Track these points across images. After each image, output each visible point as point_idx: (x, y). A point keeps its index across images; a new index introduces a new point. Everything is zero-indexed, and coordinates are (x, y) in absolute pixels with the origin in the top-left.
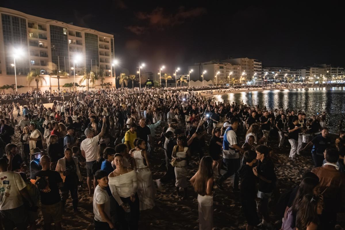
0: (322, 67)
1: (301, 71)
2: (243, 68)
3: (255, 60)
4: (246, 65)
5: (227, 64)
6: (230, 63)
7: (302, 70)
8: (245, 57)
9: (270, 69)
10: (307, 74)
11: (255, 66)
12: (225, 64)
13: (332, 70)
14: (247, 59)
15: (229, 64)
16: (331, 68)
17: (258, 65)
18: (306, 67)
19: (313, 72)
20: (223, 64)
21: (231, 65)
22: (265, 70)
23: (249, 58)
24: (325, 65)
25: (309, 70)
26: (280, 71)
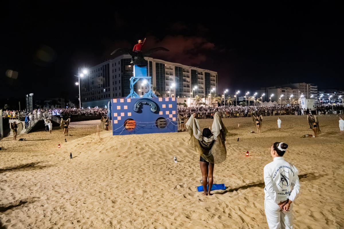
2: (301, 91)
3: (311, 84)
4: (303, 88)
6: (290, 88)
9: (325, 91)
11: (311, 89)
12: (286, 88)
14: (304, 84)
15: (289, 88)
17: (314, 88)
20: (284, 88)
22: (320, 92)
23: (306, 83)
26: (335, 93)
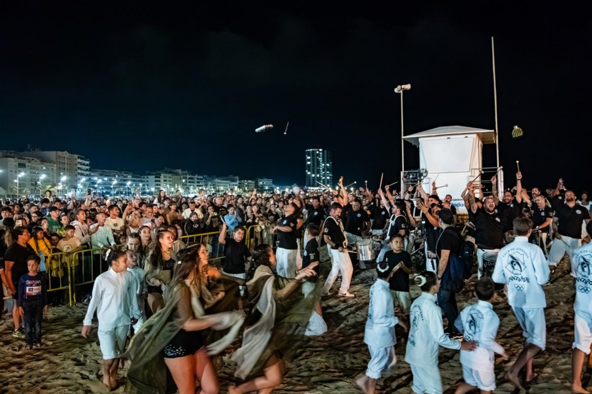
0: (177, 174)
1: (147, 178)
2: (60, 168)
3: (79, 156)
4: (64, 163)
5: (33, 159)
6: (38, 159)
7: (149, 177)
8: (63, 151)
9: (100, 173)
10: (157, 183)
11: (79, 166)
12: (28, 159)
13: (189, 179)
14: (66, 154)
15: (36, 159)
16: (188, 176)
17: (84, 164)
18: (154, 173)
19: (165, 181)
20: (25, 159)
21: (40, 162)
22: (92, 174)
23: (69, 153)
24: (180, 171)
25: (159, 177)
26: (117, 176)
